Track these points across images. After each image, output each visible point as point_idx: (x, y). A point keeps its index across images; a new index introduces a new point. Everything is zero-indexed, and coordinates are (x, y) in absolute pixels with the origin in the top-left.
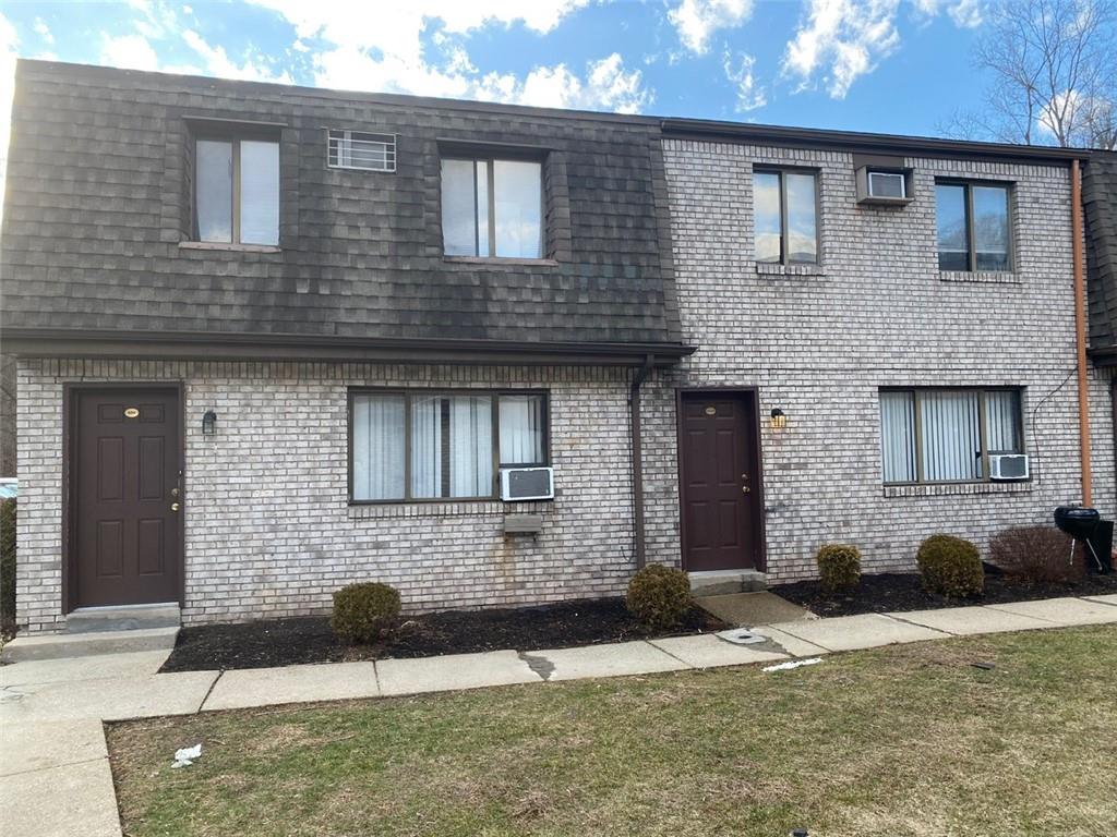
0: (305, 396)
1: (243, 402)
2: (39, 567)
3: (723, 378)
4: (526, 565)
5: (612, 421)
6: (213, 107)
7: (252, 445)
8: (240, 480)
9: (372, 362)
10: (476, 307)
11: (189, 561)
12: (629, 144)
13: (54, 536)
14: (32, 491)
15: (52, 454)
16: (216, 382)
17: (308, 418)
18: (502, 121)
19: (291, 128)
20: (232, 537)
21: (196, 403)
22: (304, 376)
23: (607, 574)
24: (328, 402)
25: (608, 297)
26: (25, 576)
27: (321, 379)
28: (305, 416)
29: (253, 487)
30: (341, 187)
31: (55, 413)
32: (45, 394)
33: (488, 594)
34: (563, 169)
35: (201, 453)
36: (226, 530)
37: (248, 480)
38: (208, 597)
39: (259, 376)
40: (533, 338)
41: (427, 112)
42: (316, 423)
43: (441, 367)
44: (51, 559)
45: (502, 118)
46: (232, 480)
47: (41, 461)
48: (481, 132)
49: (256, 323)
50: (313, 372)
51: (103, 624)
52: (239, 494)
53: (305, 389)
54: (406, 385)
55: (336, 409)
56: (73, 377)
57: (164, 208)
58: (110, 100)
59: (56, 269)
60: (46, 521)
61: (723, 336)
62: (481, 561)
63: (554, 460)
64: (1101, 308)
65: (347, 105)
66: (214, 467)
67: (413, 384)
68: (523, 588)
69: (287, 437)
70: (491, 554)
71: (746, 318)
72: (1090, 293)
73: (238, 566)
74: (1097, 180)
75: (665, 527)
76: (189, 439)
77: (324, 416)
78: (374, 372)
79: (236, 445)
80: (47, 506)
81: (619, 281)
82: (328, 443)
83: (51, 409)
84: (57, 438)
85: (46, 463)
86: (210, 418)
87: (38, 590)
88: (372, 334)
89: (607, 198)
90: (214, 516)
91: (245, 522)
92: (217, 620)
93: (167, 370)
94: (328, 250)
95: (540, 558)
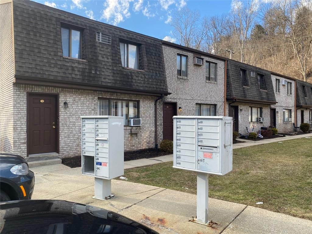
0: (88, 99)
1: (73, 100)
2: (20, 143)
3: (171, 100)
4: (135, 141)
5: (152, 108)
6: (67, 20)
7: (76, 111)
8: (72, 120)
9: (104, 91)
10: (130, 80)
11: (60, 141)
12: (156, 45)
13: (24, 135)
14: (18, 122)
15: (23, 112)
16: (67, 94)
17: (89, 105)
18: (132, 35)
19: (86, 29)
20: (71, 135)
21: (62, 99)
22: (88, 94)
23: (150, 143)
24: (93, 101)
25: (155, 80)
26: (16, 146)
27: (92, 95)
28: (88, 104)
29: (76, 122)
30: (99, 46)
31: (24, 100)
32: (21, 95)
33: (127, 148)
34: (145, 49)
35: (63, 113)
36: (69, 133)
37: (75, 120)
38: (65, 150)
39: (77, 93)
40: (141, 89)
41: (116, 30)
42: (91, 106)
43: (118, 94)
44: (23, 141)
45: (132, 34)
46: (71, 120)
47: (20, 113)
48: (128, 37)
49: (83, 80)
50: (90, 93)
51: (39, 159)
52: (72, 124)
53: (88, 97)
54: (110, 97)
55: (95, 103)
56: (29, 90)
57: (58, 46)
58: (40, 13)
59: (32, 60)
60: (22, 131)
61: (171, 91)
62: (126, 140)
63: (141, 117)
64: (229, 90)
65: (99, 25)
66: (66, 116)
67: (112, 98)
68: (134, 146)
69: (84, 109)
70: (128, 139)
71: (175, 87)
72: (227, 87)
73: (72, 142)
74: (229, 64)
75: (160, 132)
76: (60, 109)
77: (92, 104)
78: (104, 94)
79: (72, 111)
80: (22, 126)
81: (157, 77)
82: (93, 111)
83: (23, 99)
84: (25, 107)
85: (21, 114)
86: (65, 103)
87: (19, 150)
88: (109, 85)
89: (153, 57)
90: (66, 130)
91: (74, 131)
92: (67, 156)
93: (55, 90)
94: (98, 62)
95: (137, 139)
